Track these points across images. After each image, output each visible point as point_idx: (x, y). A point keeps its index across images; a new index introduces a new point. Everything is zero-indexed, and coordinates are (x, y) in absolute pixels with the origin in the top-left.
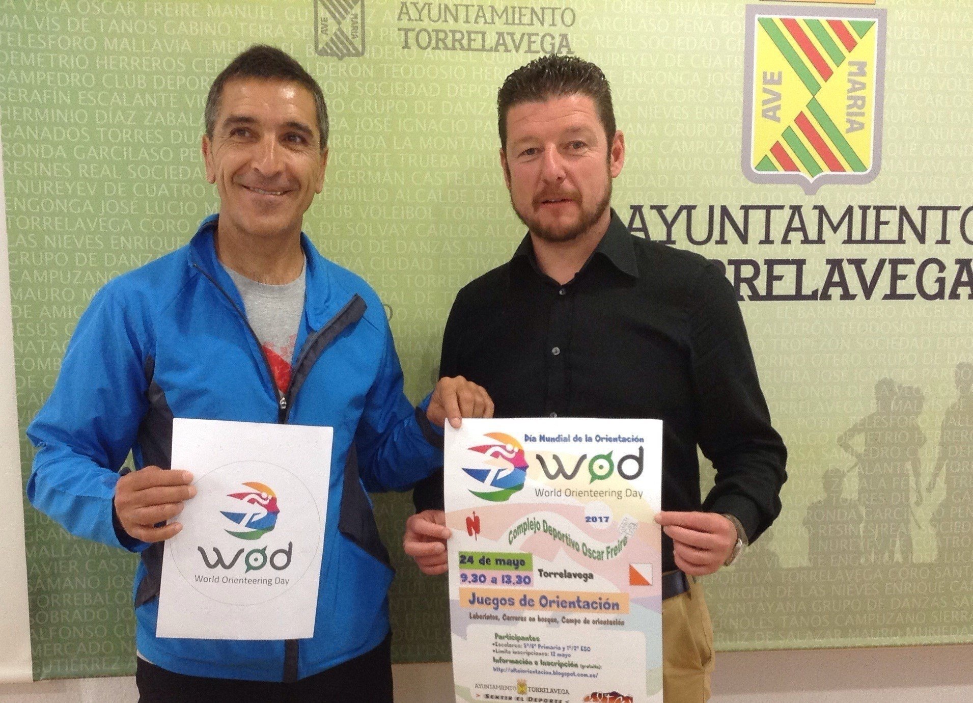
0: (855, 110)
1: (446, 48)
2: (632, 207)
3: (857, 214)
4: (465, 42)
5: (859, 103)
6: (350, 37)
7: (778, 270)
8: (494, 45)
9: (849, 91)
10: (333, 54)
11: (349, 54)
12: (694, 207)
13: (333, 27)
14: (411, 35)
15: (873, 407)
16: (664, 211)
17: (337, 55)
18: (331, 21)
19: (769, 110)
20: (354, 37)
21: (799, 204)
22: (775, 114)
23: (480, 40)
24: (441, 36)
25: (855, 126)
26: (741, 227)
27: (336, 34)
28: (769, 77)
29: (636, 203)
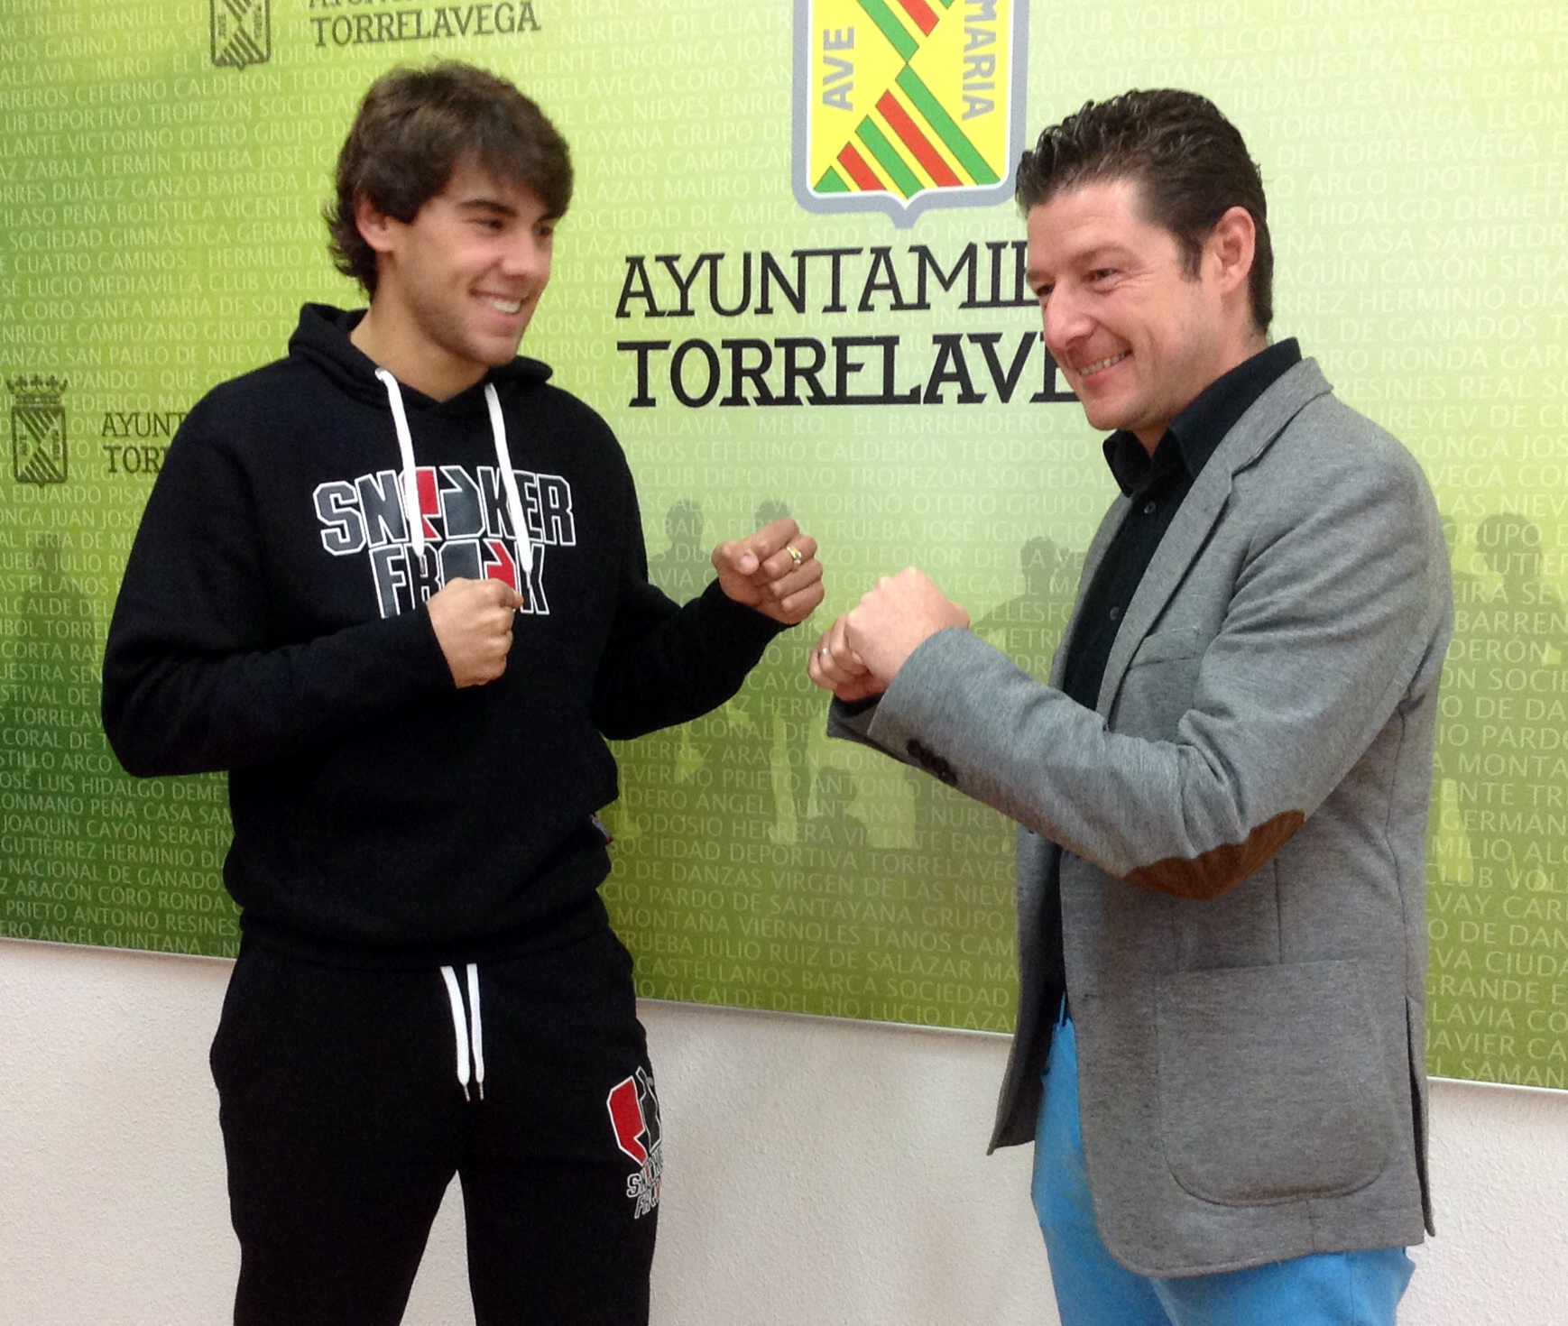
0: (977, 79)
1: (370, 40)
2: (628, 260)
3: (984, 258)
4: (394, 29)
5: (985, 66)
6: (253, 37)
7: (854, 354)
8: (432, 27)
9: (967, 48)
10: (233, 63)
11: (252, 61)
12: (721, 256)
13: (232, 26)
14: (327, 27)
15: (1018, 586)
16: (676, 264)
17: (238, 64)
18: (230, 17)
19: (835, 91)
20: (257, 37)
21: (885, 244)
22: (843, 98)
23: (415, 24)
24: (364, 23)
25: (978, 106)
26: (794, 285)
27: (236, 37)
28: (832, 38)
29: (635, 253)
